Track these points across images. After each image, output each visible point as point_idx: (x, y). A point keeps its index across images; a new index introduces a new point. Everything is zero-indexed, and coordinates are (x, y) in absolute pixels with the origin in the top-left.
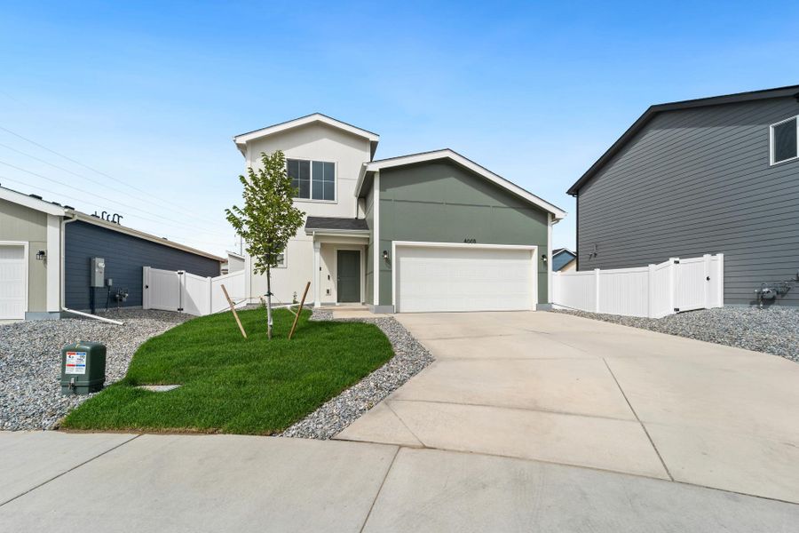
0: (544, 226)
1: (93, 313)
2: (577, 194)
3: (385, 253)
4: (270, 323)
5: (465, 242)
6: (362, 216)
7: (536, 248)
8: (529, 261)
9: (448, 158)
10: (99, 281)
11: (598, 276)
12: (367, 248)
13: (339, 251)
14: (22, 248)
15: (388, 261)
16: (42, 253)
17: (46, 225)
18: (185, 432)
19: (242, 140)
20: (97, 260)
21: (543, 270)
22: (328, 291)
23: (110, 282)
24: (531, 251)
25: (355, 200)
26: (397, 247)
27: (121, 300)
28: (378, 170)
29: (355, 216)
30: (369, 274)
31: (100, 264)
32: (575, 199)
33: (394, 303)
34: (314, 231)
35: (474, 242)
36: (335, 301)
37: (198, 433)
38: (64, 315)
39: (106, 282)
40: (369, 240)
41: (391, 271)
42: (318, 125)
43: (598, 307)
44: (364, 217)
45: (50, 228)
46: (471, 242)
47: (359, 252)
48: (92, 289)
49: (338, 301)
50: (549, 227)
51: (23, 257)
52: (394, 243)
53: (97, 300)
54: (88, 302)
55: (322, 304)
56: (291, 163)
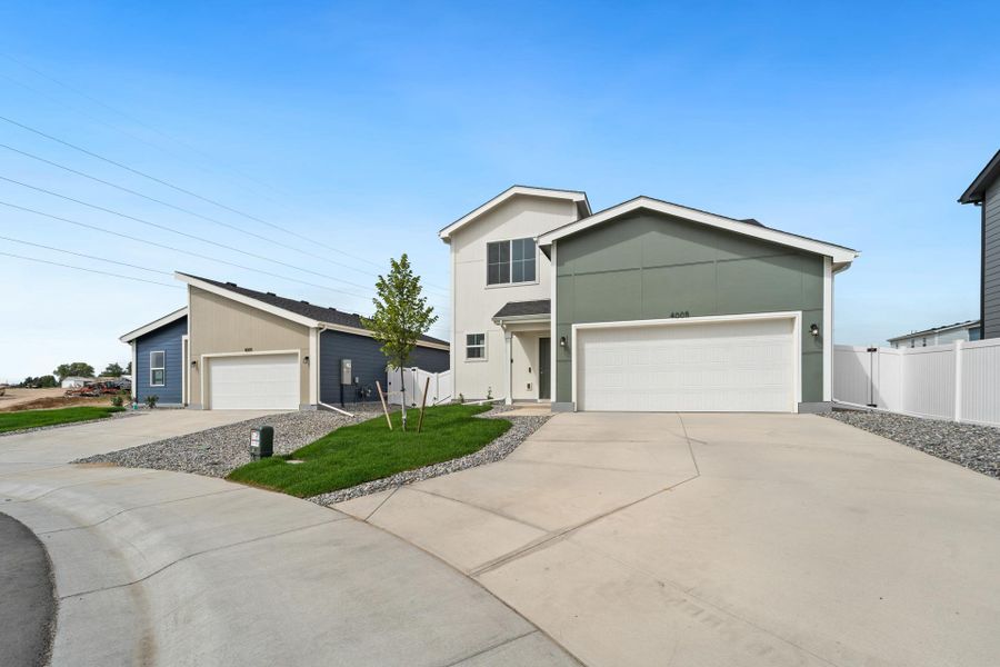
0: (817, 278)
1: (343, 407)
2: (983, 200)
3: (563, 339)
4: (404, 417)
5: (672, 316)
7: (798, 315)
8: (787, 336)
9: (641, 208)
10: (347, 380)
11: (959, 354)
13: (541, 339)
14: (296, 354)
15: (567, 349)
16: (307, 358)
17: (308, 335)
18: (263, 488)
19: (445, 234)
20: (345, 361)
21: (813, 346)
22: (529, 385)
23: (357, 380)
24: (792, 321)
26: (578, 330)
27: (365, 396)
31: (348, 364)
32: (980, 207)
33: (574, 399)
35: (687, 315)
36: (537, 396)
37: (274, 490)
38: (320, 408)
39: (353, 380)
41: (571, 361)
42: (517, 198)
45: (311, 338)
46: (680, 316)
48: (342, 385)
49: (541, 397)
50: (827, 280)
51: (296, 362)
53: (346, 395)
54: (338, 397)
56: (492, 248)
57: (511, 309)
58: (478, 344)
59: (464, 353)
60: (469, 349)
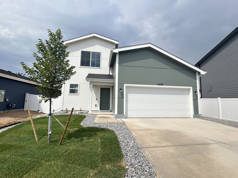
2: (199, 66)
3: (121, 89)
4: (50, 133)
5: (158, 85)
6: (111, 74)
7: (191, 88)
9: (150, 47)
12: (113, 87)
13: (101, 88)
15: (122, 93)
22: (96, 105)
23: (7, 100)
24: (189, 89)
25: (108, 67)
26: (126, 86)
27: (12, 107)
28: (118, 52)
29: (108, 74)
30: (114, 98)
31: (2, 92)
34: (90, 79)
39: (5, 100)
40: (114, 83)
41: (123, 98)
43: (221, 117)
44: (112, 74)
46: (161, 85)
47: (110, 88)
49: (100, 110)
52: (125, 85)
55: (92, 111)
56: (83, 53)
57: (90, 76)
58: (75, 88)
59: (69, 91)
60: (70, 90)
